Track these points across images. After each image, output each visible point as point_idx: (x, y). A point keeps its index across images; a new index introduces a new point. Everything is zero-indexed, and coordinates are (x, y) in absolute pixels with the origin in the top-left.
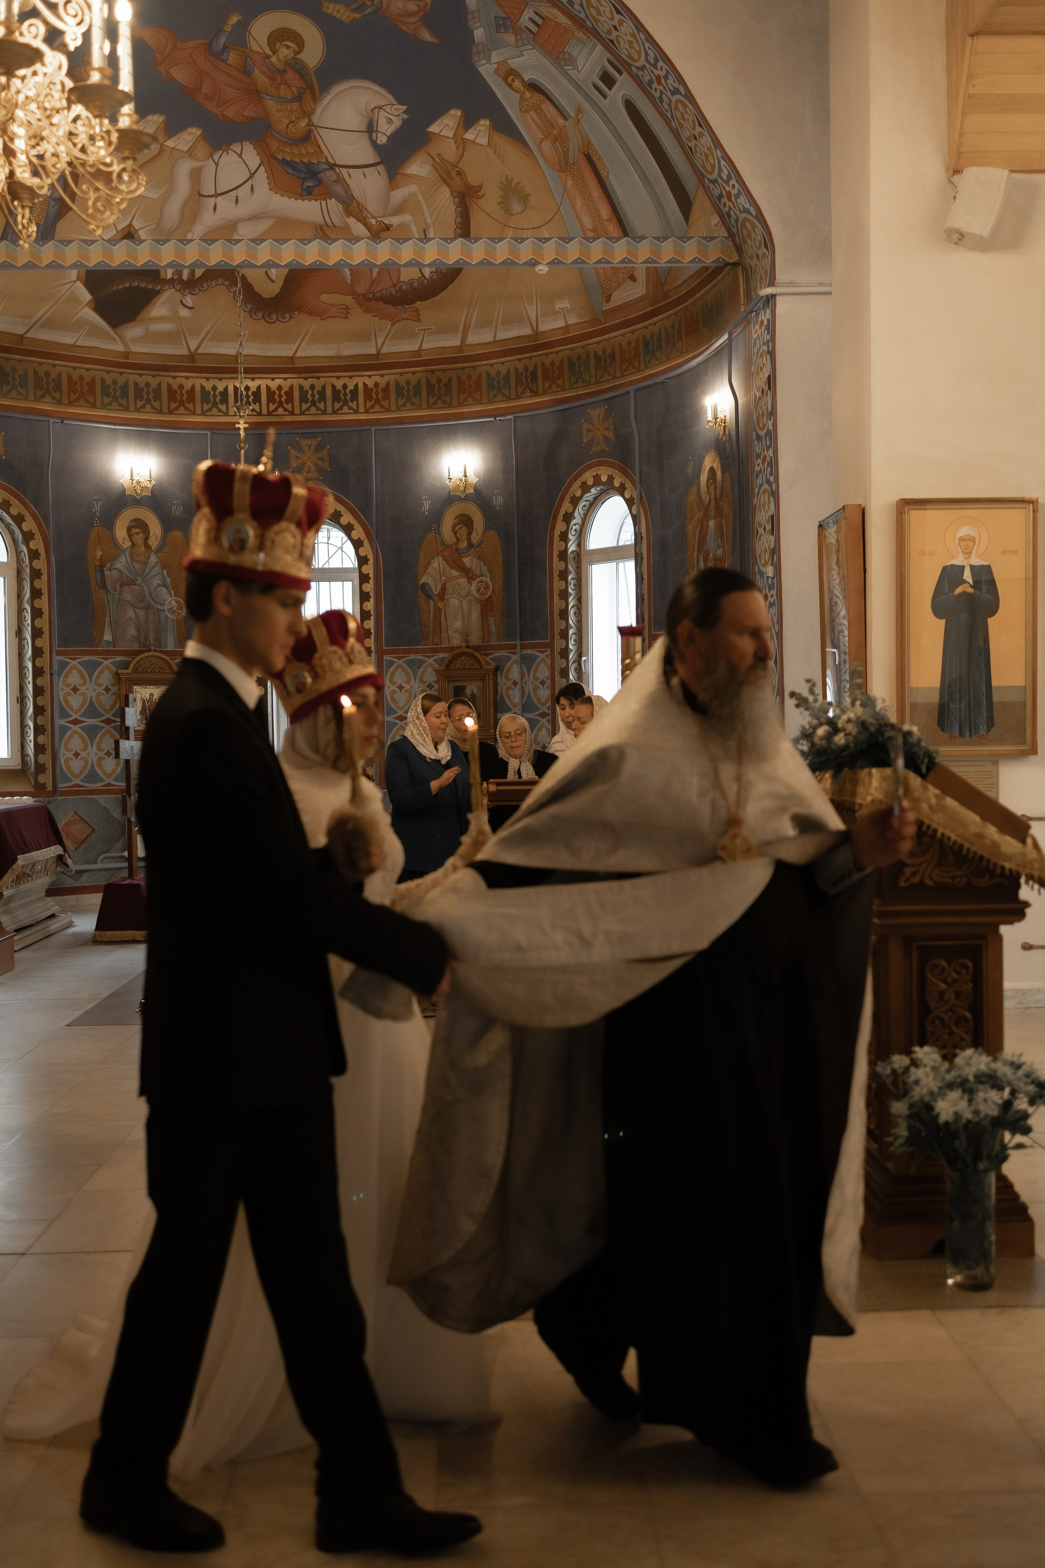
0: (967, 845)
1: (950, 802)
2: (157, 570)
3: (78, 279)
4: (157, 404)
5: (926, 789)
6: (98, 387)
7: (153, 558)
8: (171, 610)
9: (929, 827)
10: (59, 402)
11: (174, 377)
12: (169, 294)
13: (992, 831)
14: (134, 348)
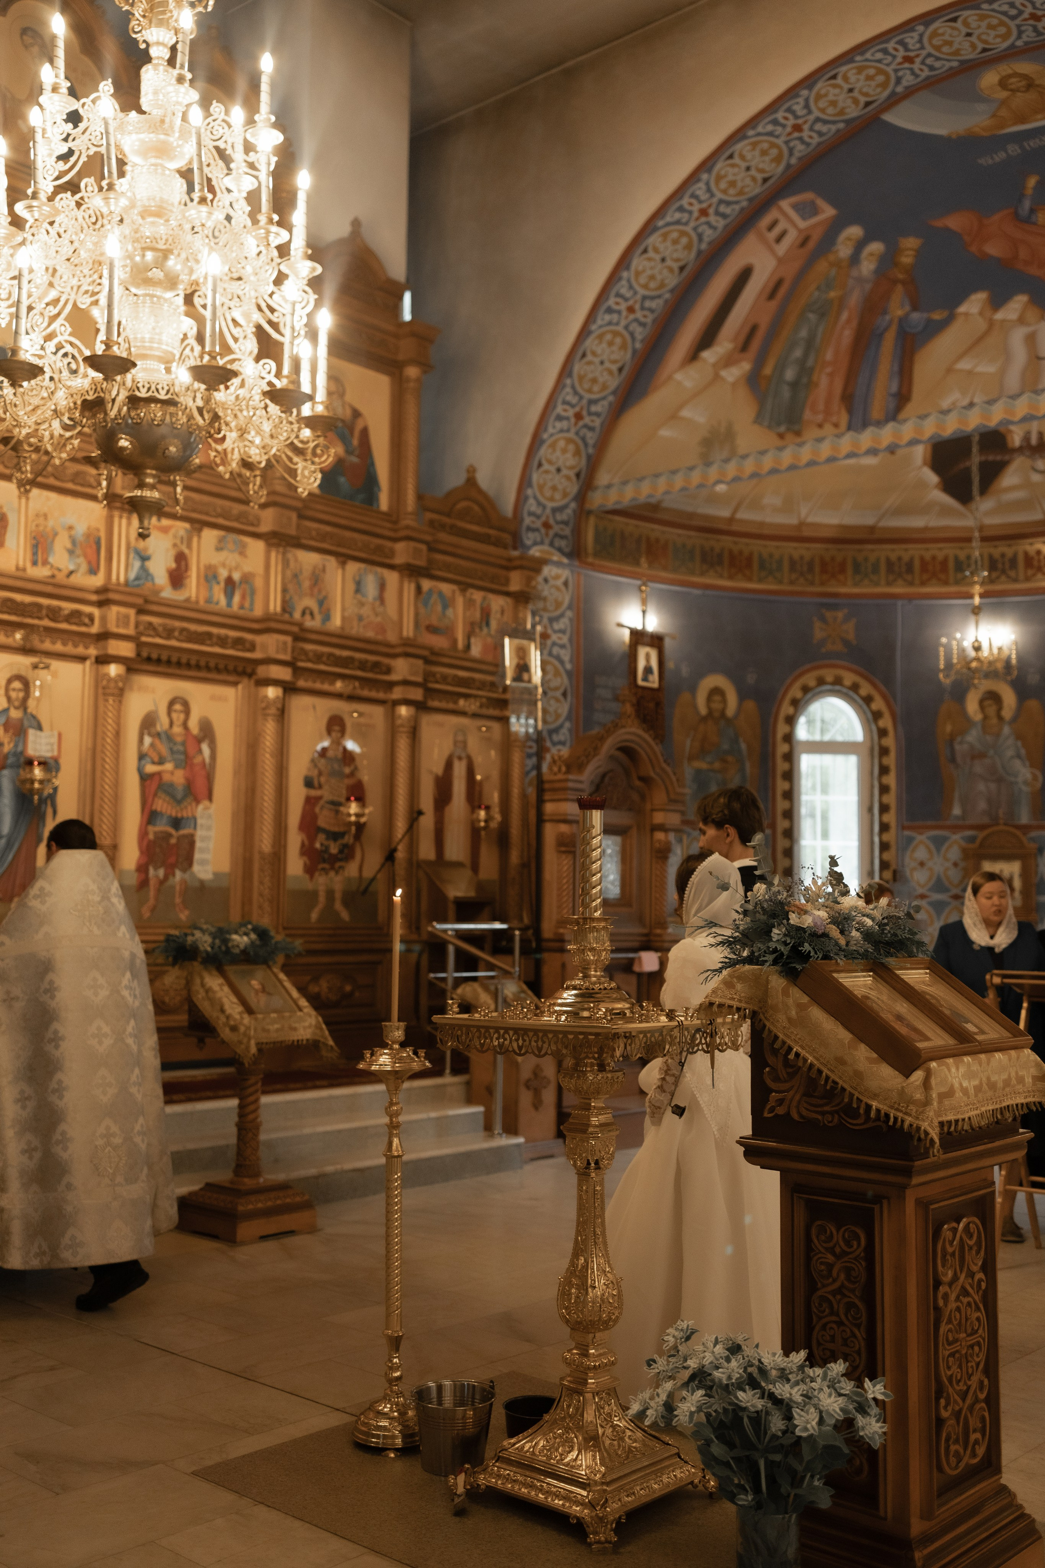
0: (826, 1071)
1: (817, 1014)
2: (1010, 741)
3: (925, 464)
4: (1012, 574)
5: (785, 993)
6: (951, 564)
7: (1006, 730)
8: (1026, 783)
9: (784, 1043)
10: (911, 584)
11: (1031, 544)
12: (1018, 463)
13: (863, 1054)
14: (988, 521)
